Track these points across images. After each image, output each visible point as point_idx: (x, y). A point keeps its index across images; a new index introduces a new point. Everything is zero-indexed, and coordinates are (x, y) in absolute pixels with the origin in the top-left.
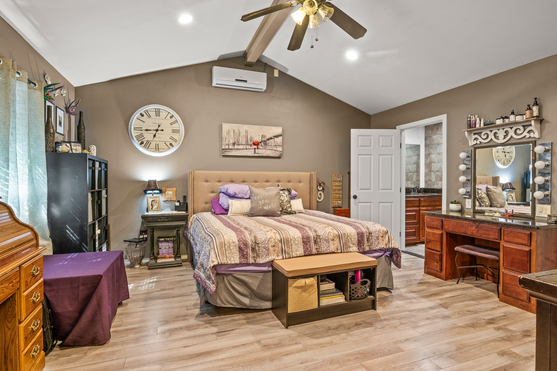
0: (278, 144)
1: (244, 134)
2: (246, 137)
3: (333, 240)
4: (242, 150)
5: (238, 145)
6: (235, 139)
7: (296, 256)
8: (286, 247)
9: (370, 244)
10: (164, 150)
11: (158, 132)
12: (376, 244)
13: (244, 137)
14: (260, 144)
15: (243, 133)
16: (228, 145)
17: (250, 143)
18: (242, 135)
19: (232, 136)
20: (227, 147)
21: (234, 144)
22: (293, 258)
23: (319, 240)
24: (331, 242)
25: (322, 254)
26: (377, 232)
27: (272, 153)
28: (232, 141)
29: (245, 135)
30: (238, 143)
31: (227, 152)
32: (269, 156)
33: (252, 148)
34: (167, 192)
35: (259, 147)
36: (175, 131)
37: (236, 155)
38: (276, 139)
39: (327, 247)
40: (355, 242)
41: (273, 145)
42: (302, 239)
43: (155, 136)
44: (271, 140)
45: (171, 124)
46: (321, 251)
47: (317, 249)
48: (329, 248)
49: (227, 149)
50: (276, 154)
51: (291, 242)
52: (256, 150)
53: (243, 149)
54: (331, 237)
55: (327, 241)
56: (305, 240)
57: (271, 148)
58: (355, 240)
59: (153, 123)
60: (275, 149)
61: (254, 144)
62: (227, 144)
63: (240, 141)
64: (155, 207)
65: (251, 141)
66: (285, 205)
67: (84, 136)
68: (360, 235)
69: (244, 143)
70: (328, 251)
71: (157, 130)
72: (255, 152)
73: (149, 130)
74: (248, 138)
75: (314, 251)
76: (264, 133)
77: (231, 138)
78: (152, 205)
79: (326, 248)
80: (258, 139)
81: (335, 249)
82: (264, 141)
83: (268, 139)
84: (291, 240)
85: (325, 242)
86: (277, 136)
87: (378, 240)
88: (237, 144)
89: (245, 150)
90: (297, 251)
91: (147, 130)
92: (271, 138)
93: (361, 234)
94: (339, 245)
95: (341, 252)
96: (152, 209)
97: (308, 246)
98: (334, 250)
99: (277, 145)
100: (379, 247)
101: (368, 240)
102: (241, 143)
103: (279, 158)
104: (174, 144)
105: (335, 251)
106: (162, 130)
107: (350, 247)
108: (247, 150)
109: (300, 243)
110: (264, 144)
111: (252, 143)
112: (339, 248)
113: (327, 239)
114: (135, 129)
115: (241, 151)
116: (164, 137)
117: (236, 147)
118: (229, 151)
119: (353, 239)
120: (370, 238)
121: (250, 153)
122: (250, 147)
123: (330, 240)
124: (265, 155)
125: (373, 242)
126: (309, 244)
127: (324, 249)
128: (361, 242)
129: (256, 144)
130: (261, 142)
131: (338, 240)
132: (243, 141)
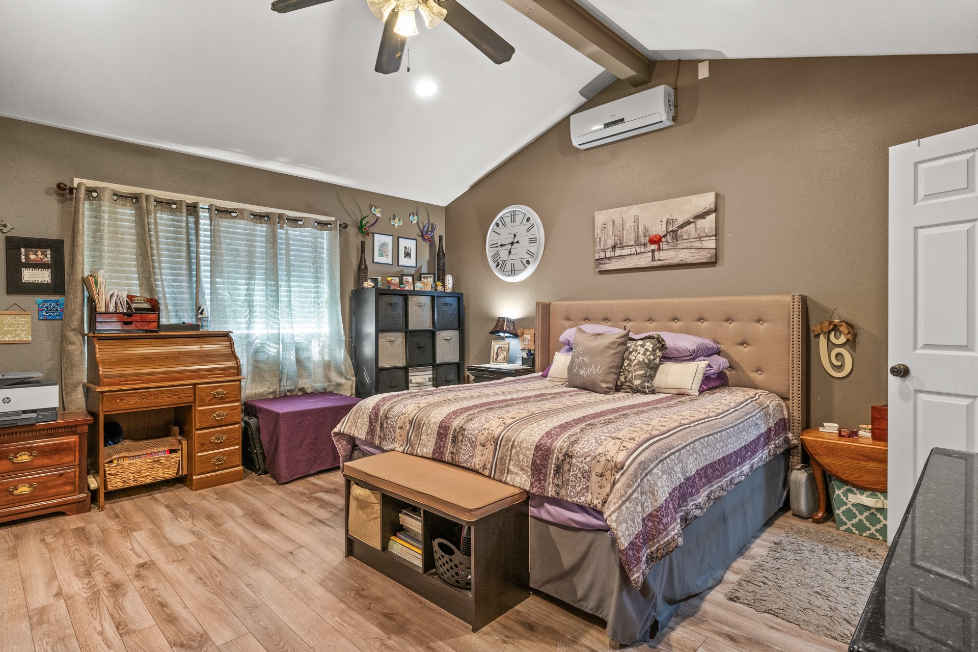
0: (704, 232)
1: (632, 224)
2: (636, 230)
3: (484, 446)
4: (629, 257)
5: (622, 247)
6: (616, 238)
7: (420, 454)
8: (414, 434)
9: (560, 483)
10: (521, 271)
11: (514, 246)
12: (578, 489)
13: (632, 231)
14: (663, 240)
15: (630, 224)
16: (604, 250)
17: (643, 240)
18: (628, 227)
19: (611, 232)
20: (602, 255)
21: (614, 248)
22: (416, 456)
23: (460, 438)
24: (479, 449)
25: (459, 466)
26: (588, 459)
27: (690, 254)
28: (610, 243)
29: (633, 227)
30: (621, 244)
31: (602, 264)
32: (683, 262)
33: (647, 250)
34: (524, 336)
35: (661, 246)
36: (533, 240)
37: (618, 268)
38: (700, 223)
39: (469, 457)
40: (525, 464)
41: (692, 237)
42: (439, 427)
43: (510, 252)
44: (688, 227)
45: (528, 230)
46: (457, 459)
47: (452, 453)
48: (472, 459)
49: (603, 258)
50: (703, 256)
51: (422, 429)
52: (656, 253)
53: (631, 255)
54: (482, 438)
55: (473, 444)
56: (441, 431)
57: (688, 245)
58: (525, 459)
59: (509, 233)
60: (698, 244)
61: (652, 242)
62: (602, 249)
63: (625, 241)
64: (501, 357)
65: (645, 236)
66: (631, 371)
67: (444, 265)
68: (540, 453)
69: (632, 243)
70: (469, 464)
71: (512, 244)
72: (653, 259)
73: (504, 245)
74: (640, 231)
75: (447, 457)
76: (671, 215)
77: (610, 236)
78: (497, 354)
79: (467, 457)
80: (659, 229)
81: (481, 466)
82: (673, 231)
83: (682, 226)
84: (423, 425)
85: (469, 445)
86: (702, 216)
87: (588, 480)
88: (619, 246)
89: (635, 256)
90: (426, 446)
91: (502, 245)
92: (688, 223)
93: (544, 450)
94: (491, 461)
95: (489, 477)
96: (496, 360)
97: (442, 443)
98: (478, 467)
99: (702, 234)
100: (583, 499)
101: (558, 470)
102: (627, 243)
103: (712, 263)
104: (531, 260)
105: (480, 471)
106: (518, 242)
107: (509, 471)
108: (638, 257)
109: (434, 434)
110: (673, 238)
111: (647, 239)
112: (489, 466)
113: (474, 439)
114: (492, 246)
115: (626, 259)
116: (520, 251)
117: (618, 252)
118: (606, 262)
119: (521, 457)
120: (566, 467)
121: (644, 261)
122: (643, 250)
123: (478, 443)
124: (675, 261)
125: (568, 480)
126: (444, 440)
127: (462, 458)
128: (541, 470)
129: (656, 241)
130: (665, 236)
131: (492, 448)
132: (629, 238)
